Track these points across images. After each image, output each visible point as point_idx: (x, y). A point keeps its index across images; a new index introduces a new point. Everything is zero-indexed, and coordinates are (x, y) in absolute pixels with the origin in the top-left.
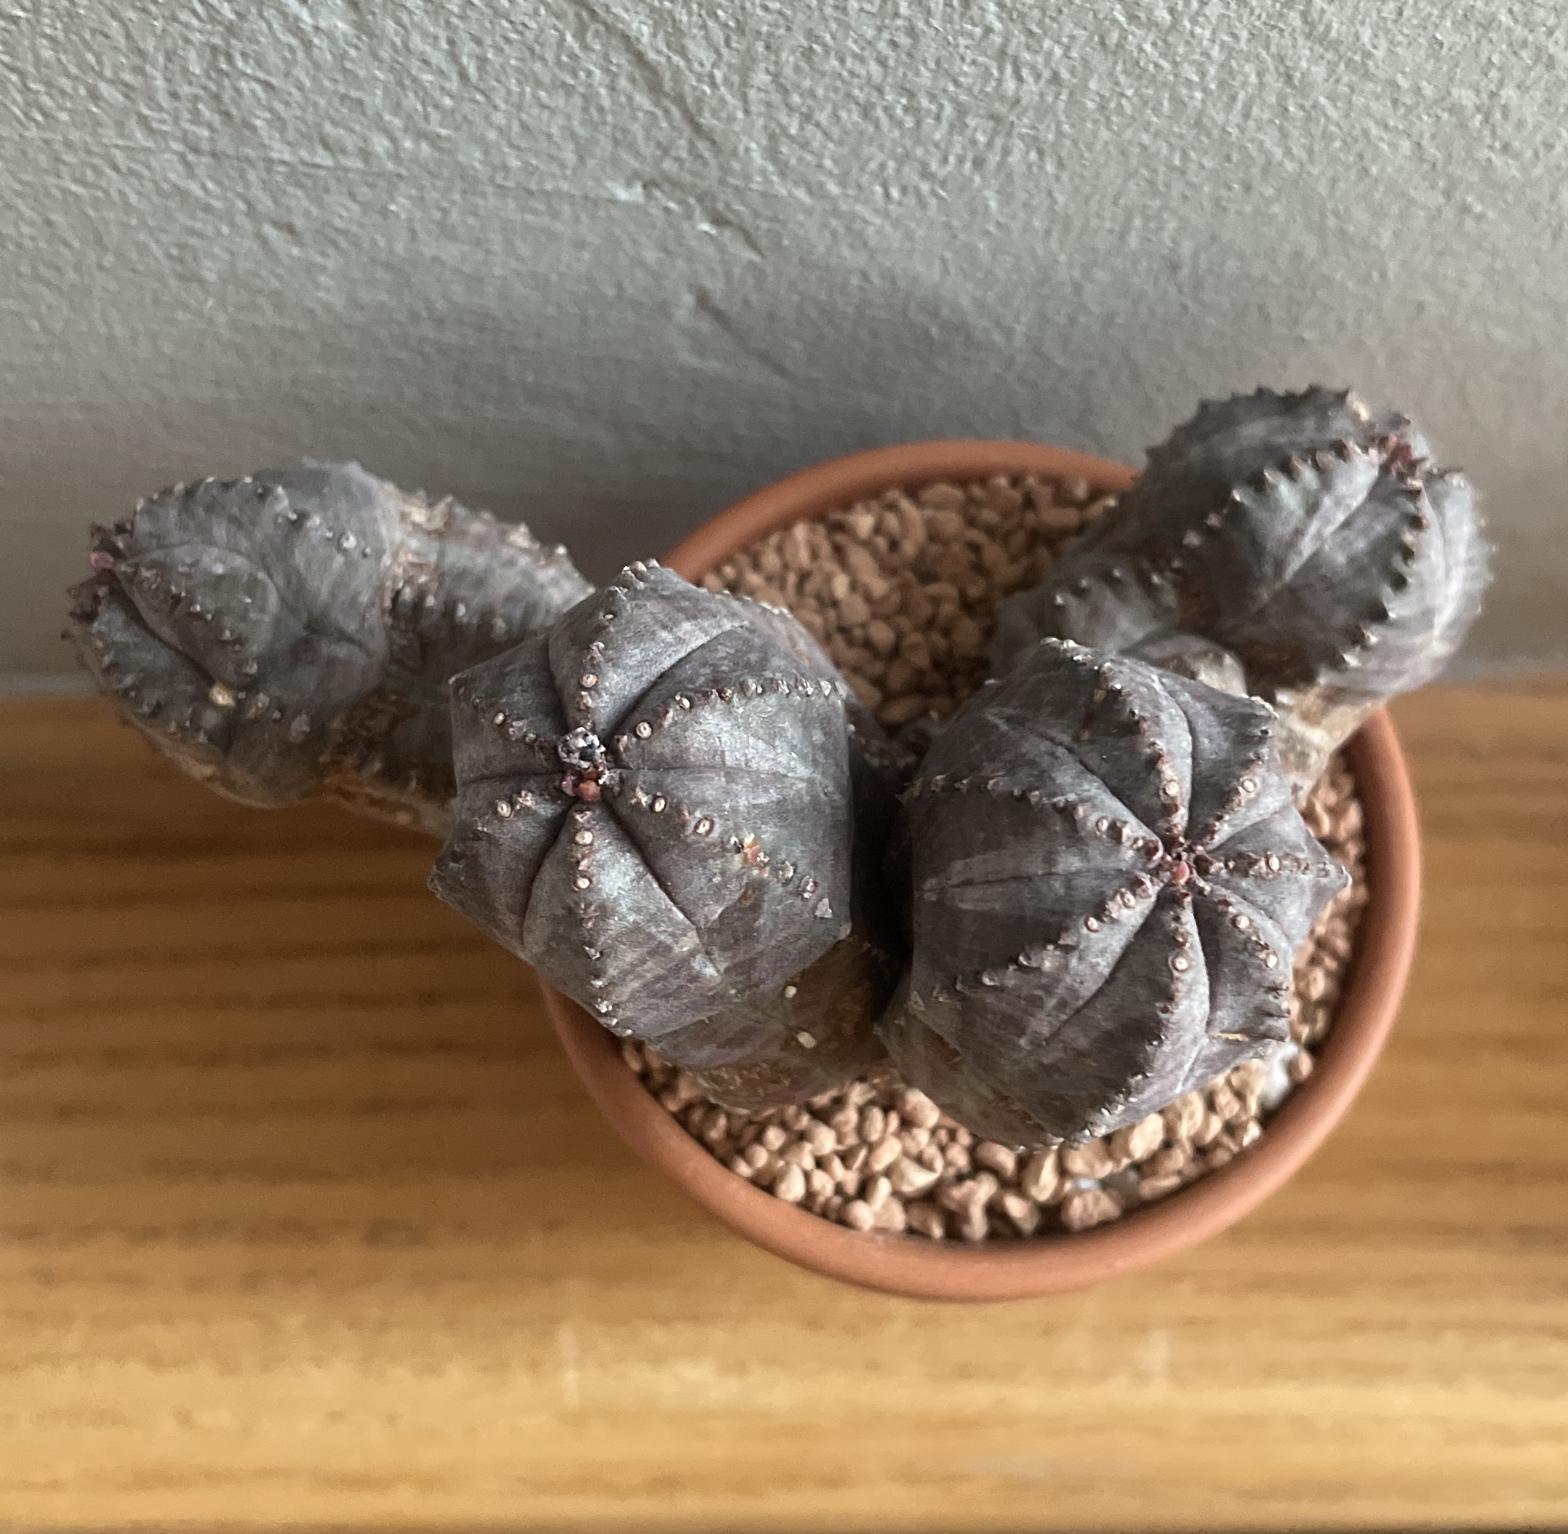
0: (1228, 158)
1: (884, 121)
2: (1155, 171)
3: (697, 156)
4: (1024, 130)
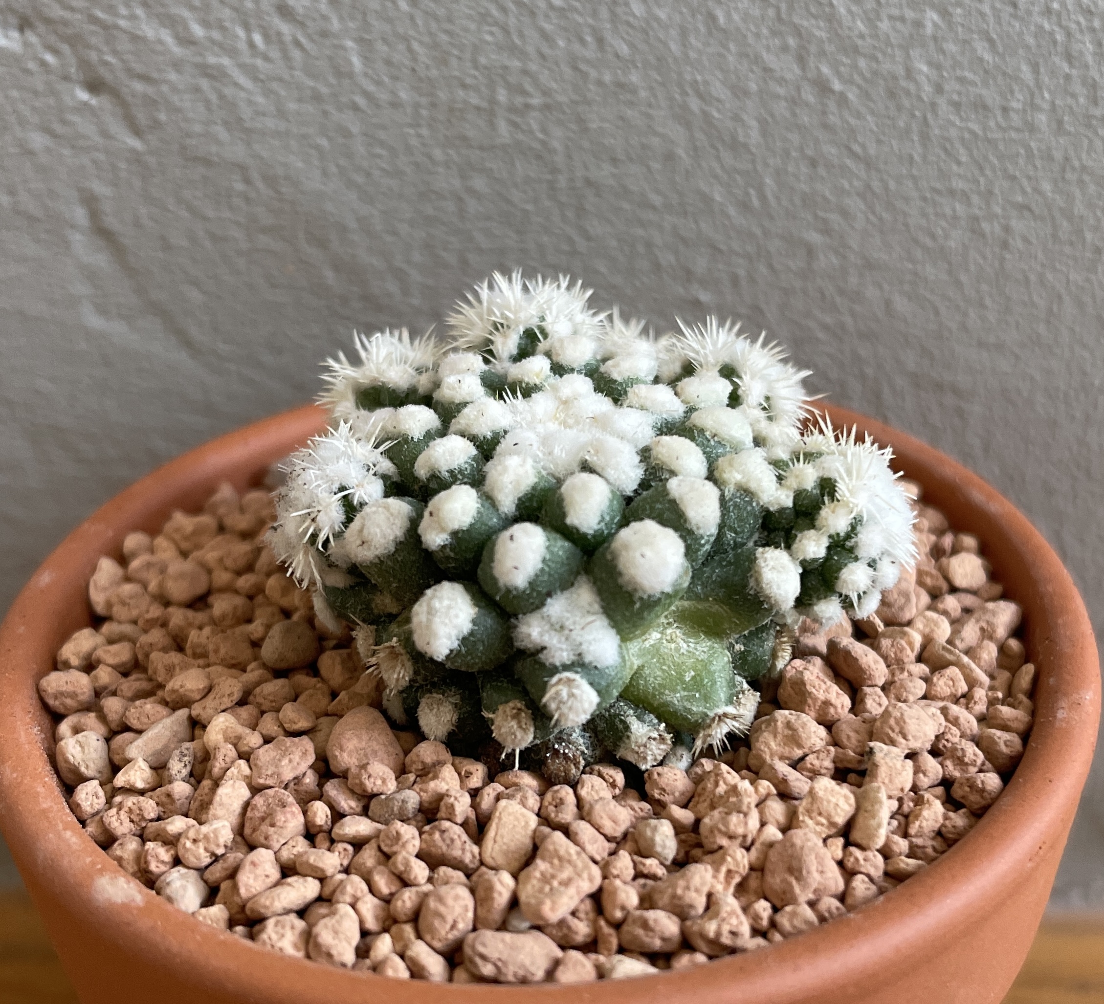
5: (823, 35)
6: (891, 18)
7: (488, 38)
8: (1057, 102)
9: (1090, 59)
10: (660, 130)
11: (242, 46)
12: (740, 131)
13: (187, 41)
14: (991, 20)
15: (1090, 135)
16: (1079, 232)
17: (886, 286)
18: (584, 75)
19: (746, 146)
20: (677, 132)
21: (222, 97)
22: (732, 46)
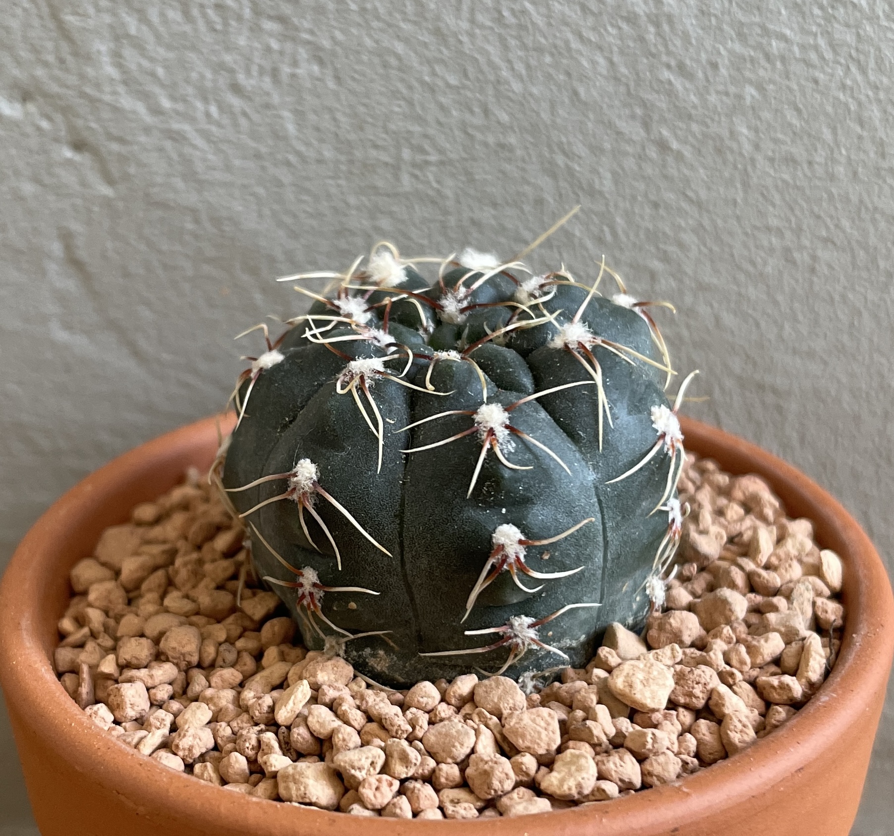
0: (466, 75)
1: (201, 24)
2: (410, 88)
3: (62, 61)
4: (306, 36)
5: (664, 106)
6: (718, 92)
7: (397, 109)
8: (853, 157)
9: (877, 123)
10: (533, 180)
11: (200, 115)
12: (597, 181)
13: (156, 111)
14: (798, 94)
15: (880, 182)
16: (874, 261)
17: (716, 305)
18: (471, 137)
19: (601, 193)
20: (545, 182)
21: (181, 155)
22: (591, 116)
